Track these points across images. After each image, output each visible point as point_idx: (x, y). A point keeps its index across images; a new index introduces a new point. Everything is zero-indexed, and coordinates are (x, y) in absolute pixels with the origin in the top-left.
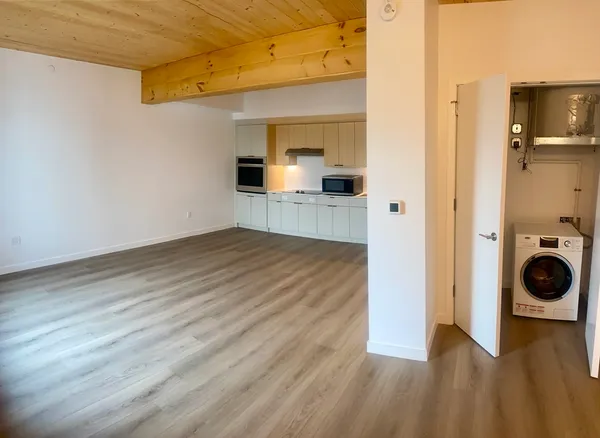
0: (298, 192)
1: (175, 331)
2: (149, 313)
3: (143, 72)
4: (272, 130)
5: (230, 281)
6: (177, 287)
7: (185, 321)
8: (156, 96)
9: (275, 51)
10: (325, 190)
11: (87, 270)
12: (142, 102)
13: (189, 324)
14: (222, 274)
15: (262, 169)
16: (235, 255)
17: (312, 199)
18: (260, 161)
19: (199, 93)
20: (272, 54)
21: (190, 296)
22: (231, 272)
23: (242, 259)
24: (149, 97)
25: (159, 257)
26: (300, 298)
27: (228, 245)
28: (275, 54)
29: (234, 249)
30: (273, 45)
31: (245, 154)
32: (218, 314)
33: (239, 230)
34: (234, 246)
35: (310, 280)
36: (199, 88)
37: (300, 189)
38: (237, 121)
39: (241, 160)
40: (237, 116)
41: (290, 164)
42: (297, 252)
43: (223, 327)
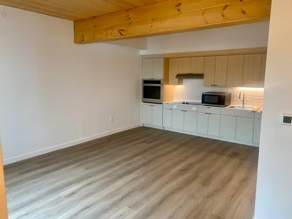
0: (184, 103)
1: (114, 205)
2: (92, 194)
3: (75, 22)
4: (167, 61)
5: (145, 164)
6: (109, 172)
7: (120, 196)
8: (86, 38)
9: (181, 7)
10: (203, 102)
11: (38, 165)
12: (75, 42)
13: (123, 198)
14: (139, 160)
15: (159, 88)
16: (145, 146)
17: (194, 108)
18: (159, 82)
19: (119, 36)
20: (179, 10)
21: (121, 177)
22: (145, 158)
23: (150, 148)
24: (80, 39)
25: (91, 151)
26: (194, 178)
27: (140, 138)
28: (181, 10)
29: (144, 142)
30: (180, 4)
31: (148, 77)
32: (142, 188)
33: (144, 129)
34: (143, 140)
35: (198, 165)
36: (120, 33)
37: (186, 101)
38: (142, 56)
39: (145, 82)
40: (142, 52)
41: (178, 84)
42: (184, 144)
43: (147, 197)
